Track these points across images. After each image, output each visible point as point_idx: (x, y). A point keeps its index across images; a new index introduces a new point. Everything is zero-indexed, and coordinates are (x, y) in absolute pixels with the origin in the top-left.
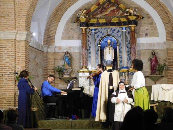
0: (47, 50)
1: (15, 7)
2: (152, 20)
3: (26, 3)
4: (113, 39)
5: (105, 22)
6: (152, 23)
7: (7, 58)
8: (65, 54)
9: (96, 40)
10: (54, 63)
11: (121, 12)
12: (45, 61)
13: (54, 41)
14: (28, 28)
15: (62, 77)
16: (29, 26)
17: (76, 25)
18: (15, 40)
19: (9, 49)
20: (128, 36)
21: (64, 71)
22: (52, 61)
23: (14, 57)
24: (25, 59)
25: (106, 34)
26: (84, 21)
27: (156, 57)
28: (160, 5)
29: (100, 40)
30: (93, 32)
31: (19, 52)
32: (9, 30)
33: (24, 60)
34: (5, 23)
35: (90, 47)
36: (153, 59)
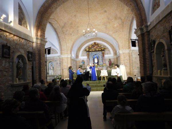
0: (77, 60)
1: (67, 47)
3: (70, 46)
4: (97, 56)
5: (94, 50)
6: (109, 50)
8: (82, 61)
10: (79, 64)
11: (99, 47)
12: (76, 63)
13: (79, 57)
16: (71, 53)
17: (85, 52)
18: (67, 57)
19: (65, 60)
20: (102, 54)
23: (67, 63)
24: (71, 63)
25: (95, 54)
26: (88, 50)
28: (111, 45)
29: (93, 56)
30: (91, 54)
31: (69, 61)
32: (65, 54)
35: (90, 58)
36: (110, 61)
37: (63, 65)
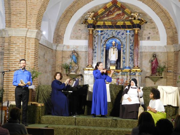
0: (56, 48)
1: (27, 6)
2: (155, 25)
3: (37, 3)
4: (118, 41)
5: (111, 24)
6: (155, 28)
7: (18, 54)
8: (73, 53)
9: (102, 41)
10: (62, 61)
11: (126, 16)
12: (54, 58)
13: (63, 41)
14: (38, 26)
15: (69, 73)
16: (40, 25)
17: (84, 26)
18: (26, 37)
19: (19, 46)
20: (132, 38)
21: (71, 68)
22: (60, 59)
23: (24, 53)
24: (35, 56)
25: (111, 36)
26: (92, 23)
27: (157, 59)
28: (163, 11)
29: (105, 42)
30: (100, 33)
31: (29, 49)
32: (20, 27)
33: (33, 56)
34: (16, 20)
35: (96, 47)
36: (154, 61)
37: (9, 58)
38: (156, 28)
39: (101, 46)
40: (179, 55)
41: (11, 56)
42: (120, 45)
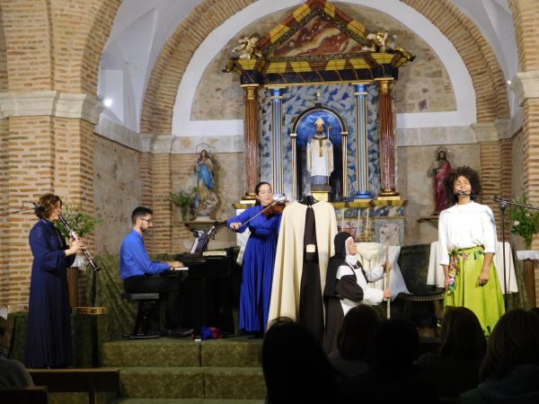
0: (151, 148)
1: (51, 25)
2: (440, 65)
3: (82, 16)
4: (331, 116)
5: (309, 70)
6: (439, 73)
7: (31, 167)
8: (200, 159)
9: (284, 119)
10: (171, 183)
11: (352, 43)
12: (144, 177)
13: (171, 124)
14: (89, 84)
15: (192, 220)
16: (93, 81)
17: (231, 78)
18: (52, 116)
19: (34, 143)
20: (373, 108)
21: (197, 203)
22: (164, 179)
23: (49, 164)
24: (81, 170)
25: (311, 105)
26: (252, 68)
27: (449, 166)
28: (461, 23)
29: (295, 121)
30: (277, 97)
31: (63, 151)
32: (35, 90)
33: (78, 172)
34: (23, 69)
35: (267, 139)
36: (441, 170)
37: (7, 180)
38: (444, 75)
39: (282, 135)
40: (512, 152)
41: (12, 175)
42: (341, 131)
